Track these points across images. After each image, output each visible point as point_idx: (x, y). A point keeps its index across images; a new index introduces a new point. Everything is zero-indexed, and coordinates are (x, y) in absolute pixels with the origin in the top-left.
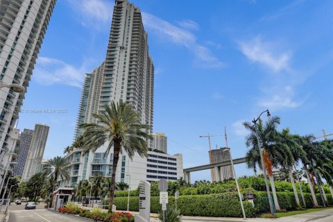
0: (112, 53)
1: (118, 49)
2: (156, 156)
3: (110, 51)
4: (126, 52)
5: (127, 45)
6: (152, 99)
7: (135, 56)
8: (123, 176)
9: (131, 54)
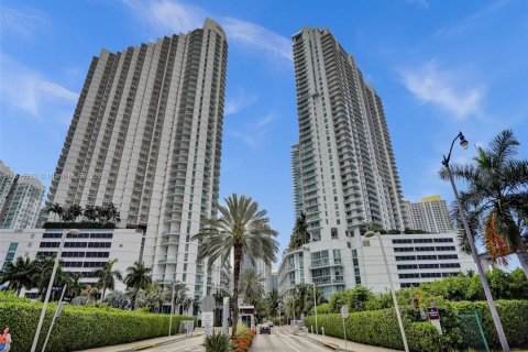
0: (305, 109)
1: (311, 100)
2: (410, 241)
3: (302, 108)
4: (323, 99)
5: (322, 89)
6: (389, 149)
7: (337, 98)
8: (358, 280)
9: (332, 98)
